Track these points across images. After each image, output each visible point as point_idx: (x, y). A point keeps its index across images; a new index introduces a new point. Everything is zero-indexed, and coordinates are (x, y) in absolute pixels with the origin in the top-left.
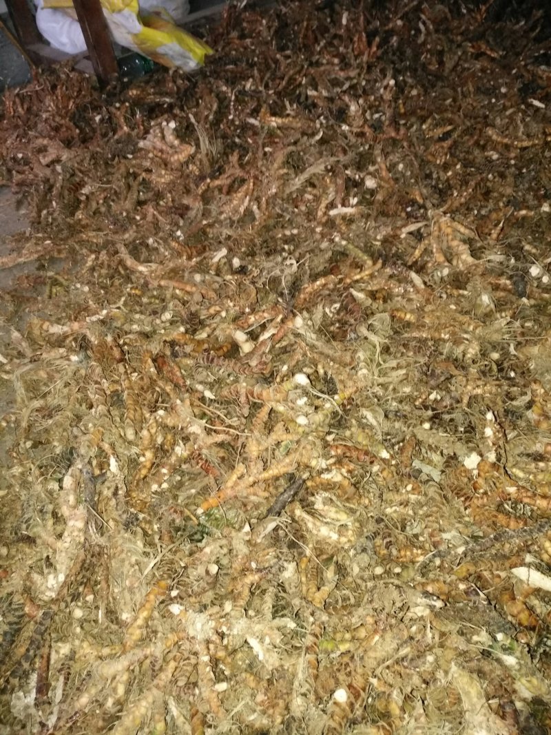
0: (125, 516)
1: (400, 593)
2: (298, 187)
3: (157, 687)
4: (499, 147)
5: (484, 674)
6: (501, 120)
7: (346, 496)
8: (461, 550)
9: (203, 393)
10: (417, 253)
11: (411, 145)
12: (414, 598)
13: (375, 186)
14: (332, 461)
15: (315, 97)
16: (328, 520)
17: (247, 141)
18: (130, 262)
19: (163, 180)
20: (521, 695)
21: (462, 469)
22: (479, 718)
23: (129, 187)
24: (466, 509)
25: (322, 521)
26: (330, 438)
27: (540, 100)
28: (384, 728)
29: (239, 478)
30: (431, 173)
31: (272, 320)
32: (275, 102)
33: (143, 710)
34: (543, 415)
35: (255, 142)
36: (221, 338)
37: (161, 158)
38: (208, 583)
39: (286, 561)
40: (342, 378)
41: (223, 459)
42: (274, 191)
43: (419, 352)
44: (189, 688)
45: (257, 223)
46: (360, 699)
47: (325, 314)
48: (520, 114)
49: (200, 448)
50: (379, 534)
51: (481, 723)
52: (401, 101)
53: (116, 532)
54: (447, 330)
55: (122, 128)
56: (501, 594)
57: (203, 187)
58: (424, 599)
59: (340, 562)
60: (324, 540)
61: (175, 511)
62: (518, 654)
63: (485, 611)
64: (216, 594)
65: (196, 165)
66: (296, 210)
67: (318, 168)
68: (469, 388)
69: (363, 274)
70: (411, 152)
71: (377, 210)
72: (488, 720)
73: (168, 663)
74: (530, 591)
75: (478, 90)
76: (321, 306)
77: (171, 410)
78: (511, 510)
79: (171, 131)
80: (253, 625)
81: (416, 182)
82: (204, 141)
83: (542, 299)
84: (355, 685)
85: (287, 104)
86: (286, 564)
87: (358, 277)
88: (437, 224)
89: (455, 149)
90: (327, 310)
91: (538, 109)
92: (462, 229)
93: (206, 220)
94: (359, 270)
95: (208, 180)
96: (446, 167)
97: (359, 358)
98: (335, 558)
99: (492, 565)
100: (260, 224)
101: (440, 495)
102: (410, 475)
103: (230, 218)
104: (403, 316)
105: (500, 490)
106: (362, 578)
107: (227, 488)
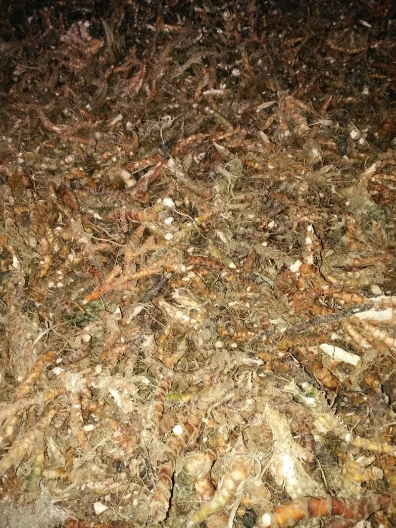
0: (23, 302)
1: (231, 355)
2: (181, 74)
3: (39, 428)
4: (336, 55)
5: (291, 413)
6: (339, 34)
7: (198, 291)
8: (283, 330)
9: (93, 215)
10: (268, 123)
11: (269, 46)
12: (241, 358)
13: (239, 74)
14: (191, 267)
15: (200, 13)
16: (182, 306)
17: (145, 42)
18: (46, 123)
19: (78, 67)
20: (319, 430)
21: (288, 272)
22: (285, 445)
23: (51, 71)
24: (289, 302)
25: (178, 308)
26: (190, 250)
27: (369, 22)
28: (209, 453)
29: (116, 277)
30: (283, 70)
31: (153, 166)
32: (168, 14)
33: (26, 446)
34: (354, 239)
35: (151, 42)
36: (111, 178)
37: (77, 50)
38: (83, 351)
39: (146, 334)
40: (203, 208)
41: (105, 264)
42: (162, 74)
43: (262, 188)
44: (64, 429)
45: (147, 98)
46: (194, 433)
47: (193, 162)
48: (353, 32)
49: (87, 255)
50: (221, 317)
51: (285, 449)
52: (264, 17)
53: (16, 314)
54: (284, 173)
55: (48, 27)
56: (313, 364)
57: (108, 72)
58: (248, 359)
59: (190, 338)
60: (179, 321)
61: (67, 303)
62: (317, 397)
63: (297, 372)
64: (91, 361)
65: (105, 57)
66: (178, 90)
67: (196, 59)
68: (298, 216)
69: (225, 136)
70: (268, 52)
71: (240, 94)
72: (291, 447)
73: (49, 410)
74: (335, 364)
75: (323, 15)
76: (191, 155)
77: (66, 226)
78: (324, 304)
79: (85, 29)
80: (114, 380)
81: (272, 76)
82: (110, 35)
83: (359, 158)
84: (190, 423)
85: (179, 17)
86: (146, 337)
87: (221, 137)
88: (283, 101)
89: (303, 54)
90: (195, 158)
91: (367, 28)
92: (302, 105)
93: (110, 96)
94: (222, 133)
95: (112, 67)
96: (295, 68)
97: (215, 190)
98: (186, 336)
99: (306, 341)
100: (150, 99)
101: (271, 293)
102: (249, 279)
103: (128, 96)
104: (253, 164)
105: (316, 287)
106: (205, 348)
107: (106, 284)
